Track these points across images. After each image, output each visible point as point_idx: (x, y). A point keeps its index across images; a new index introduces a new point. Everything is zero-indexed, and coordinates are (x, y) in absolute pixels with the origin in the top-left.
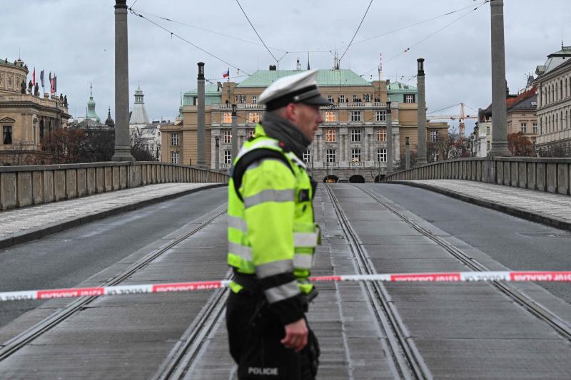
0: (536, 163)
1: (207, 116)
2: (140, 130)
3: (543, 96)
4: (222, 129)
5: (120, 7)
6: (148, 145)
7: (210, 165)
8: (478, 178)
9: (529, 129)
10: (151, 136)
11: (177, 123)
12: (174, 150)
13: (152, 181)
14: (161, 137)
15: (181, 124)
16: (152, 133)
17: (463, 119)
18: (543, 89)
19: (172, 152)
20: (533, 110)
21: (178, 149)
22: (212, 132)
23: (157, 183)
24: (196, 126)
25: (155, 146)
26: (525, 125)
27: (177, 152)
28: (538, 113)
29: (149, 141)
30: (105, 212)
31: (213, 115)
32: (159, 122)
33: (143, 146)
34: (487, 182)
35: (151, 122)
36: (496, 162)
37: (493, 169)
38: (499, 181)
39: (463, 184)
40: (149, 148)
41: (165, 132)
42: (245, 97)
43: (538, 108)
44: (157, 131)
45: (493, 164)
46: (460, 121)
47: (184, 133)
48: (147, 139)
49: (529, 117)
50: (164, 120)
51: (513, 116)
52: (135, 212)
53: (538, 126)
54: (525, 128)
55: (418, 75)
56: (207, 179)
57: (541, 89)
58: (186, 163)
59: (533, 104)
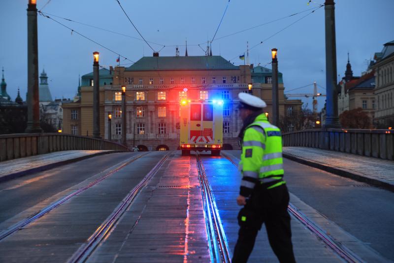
0: (357, 133)
1: (101, 95)
2: (45, 107)
3: (380, 78)
4: (113, 106)
5: (31, 10)
6: (51, 119)
7: (104, 136)
8: (317, 146)
9: (369, 105)
10: (54, 111)
11: (76, 100)
12: (74, 123)
13: (57, 148)
14: (62, 113)
15: (79, 102)
16: (54, 109)
17: (317, 96)
18: (380, 72)
19: (72, 125)
20: (372, 89)
21: (77, 122)
22: (106, 108)
23: (61, 150)
24: (92, 103)
25: (58, 120)
26: (366, 102)
27: (76, 125)
28: (376, 92)
29: (52, 116)
30: (24, 172)
31: (106, 94)
32: (60, 100)
33: (47, 120)
34: (322, 149)
35: (54, 100)
36: (329, 132)
37: (327, 139)
38: (332, 147)
39: (302, 150)
40: (52, 121)
41: (66, 108)
42: (133, 79)
43: (376, 87)
44: (59, 107)
45: (327, 134)
46: (314, 98)
47: (82, 109)
48: (50, 114)
49: (369, 95)
50: (65, 98)
51: (356, 94)
52: (45, 172)
53: (376, 103)
54: (366, 105)
55: (273, 62)
56: (101, 147)
57: (378, 72)
58: (84, 134)
59: (372, 84)
